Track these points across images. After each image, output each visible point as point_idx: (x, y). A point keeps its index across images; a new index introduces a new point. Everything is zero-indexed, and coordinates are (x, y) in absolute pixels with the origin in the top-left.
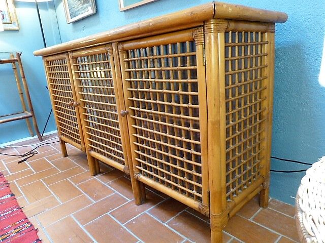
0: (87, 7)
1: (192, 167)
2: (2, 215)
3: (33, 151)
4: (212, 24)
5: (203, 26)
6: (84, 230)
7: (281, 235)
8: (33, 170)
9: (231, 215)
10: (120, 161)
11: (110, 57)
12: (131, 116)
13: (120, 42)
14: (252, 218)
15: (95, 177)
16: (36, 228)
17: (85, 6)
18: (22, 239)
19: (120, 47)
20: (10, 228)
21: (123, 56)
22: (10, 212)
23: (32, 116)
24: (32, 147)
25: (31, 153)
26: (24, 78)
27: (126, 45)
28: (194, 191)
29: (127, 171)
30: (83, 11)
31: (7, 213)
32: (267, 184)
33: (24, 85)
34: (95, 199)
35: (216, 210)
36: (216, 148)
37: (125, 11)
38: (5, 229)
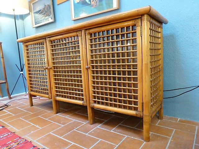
0: (48, 18)
1: (132, 91)
2: (1, 137)
3: (8, 104)
4: (146, 17)
5: (141, 18)
6: (63, 139)
7: (175, 130)
8: (11, 114)
9: (152, 117)
10: (80, 99)
11: (80, 38)
12: (91, 69)
13: (86, 29)
14: (157, 124)
15: (58, 114)
16: (30, 141)
17: (46, 18)
18: (23, 147)
19: (87, 32)
20: (11, 143)
21: (88, 37)
22: (6, 135)
23: (5, 83)
24: (5, 102)
25: (6, 105)
26: (3, 58)
27: (91, 31)
28: (133, 105)
29: (85, 104)
30: (45, 21)
31: (5, 136)
32: (163, 105)
33: (2, 62)
34: (63, 124)
35: (147, 112)
36: (147, 77)
37: (74, 20)
38: (7, 143)
